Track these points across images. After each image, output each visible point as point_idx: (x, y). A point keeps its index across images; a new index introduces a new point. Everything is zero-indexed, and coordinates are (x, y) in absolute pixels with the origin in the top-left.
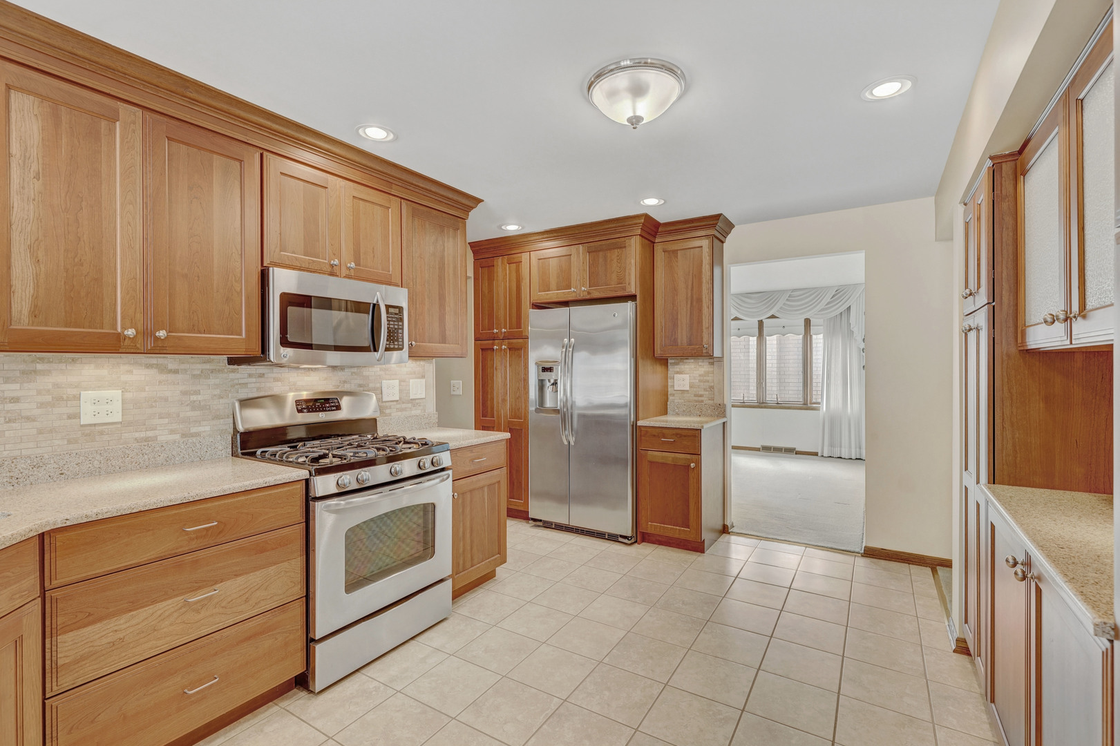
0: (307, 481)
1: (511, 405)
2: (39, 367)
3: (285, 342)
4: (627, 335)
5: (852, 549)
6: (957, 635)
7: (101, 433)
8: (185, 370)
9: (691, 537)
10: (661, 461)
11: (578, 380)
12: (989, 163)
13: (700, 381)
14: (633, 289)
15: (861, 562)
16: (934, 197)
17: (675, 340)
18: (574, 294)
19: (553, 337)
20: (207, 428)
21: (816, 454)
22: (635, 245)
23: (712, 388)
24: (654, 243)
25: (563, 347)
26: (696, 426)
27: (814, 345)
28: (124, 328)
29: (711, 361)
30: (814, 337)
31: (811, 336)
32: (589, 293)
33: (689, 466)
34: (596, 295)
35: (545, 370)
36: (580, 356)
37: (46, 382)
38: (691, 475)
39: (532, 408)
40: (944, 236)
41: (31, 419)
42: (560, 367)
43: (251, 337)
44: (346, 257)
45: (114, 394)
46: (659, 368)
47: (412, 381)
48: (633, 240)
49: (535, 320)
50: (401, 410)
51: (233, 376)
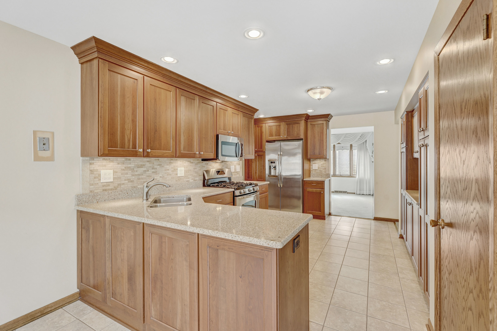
0: (234, 192)
1: (258, 174)
2: (172, 161)
3: (222, 155)
4: (300, 151)
5: (370, 218)
6: (400, 233)
7: (181, 179)
8: (194, 162)
9: (321, 215)
10: (312, 191)
11: (284, 165)
12: (406, 113)
13: (321, 166)
14: (302, 136)
15: (373, 222)
16: (394, 111)
17: (315, 153)
18: (281, 138)
19: (274, 151)
20: (198, 179)
21: (355, 193)
22: (303, 123)
23: (325, 168)
24: (307, 122)
25: (278, 155)
26: (323, 180)
27: (353, 153)
28: (196, 152)
29: (325, 160)
30: (353, 151)
31: (352, 150)
32: (287, 138)
33: (321, 192)
34: (289, 138)
35: (272, 162)
36: (284, 158)
37: (173, 165)
38: (322, 195)
39: (267, 176)
40: (397, 123)
41: (170, 175)
42: (277, 162)
43: (214, 154)
44: (231, 129)
45: (183, 168)
46: (308, 162)
47: (237, 166)
48: (302, 121)
49: (268, 146)
50: (235, 175)
51: (202, 164)
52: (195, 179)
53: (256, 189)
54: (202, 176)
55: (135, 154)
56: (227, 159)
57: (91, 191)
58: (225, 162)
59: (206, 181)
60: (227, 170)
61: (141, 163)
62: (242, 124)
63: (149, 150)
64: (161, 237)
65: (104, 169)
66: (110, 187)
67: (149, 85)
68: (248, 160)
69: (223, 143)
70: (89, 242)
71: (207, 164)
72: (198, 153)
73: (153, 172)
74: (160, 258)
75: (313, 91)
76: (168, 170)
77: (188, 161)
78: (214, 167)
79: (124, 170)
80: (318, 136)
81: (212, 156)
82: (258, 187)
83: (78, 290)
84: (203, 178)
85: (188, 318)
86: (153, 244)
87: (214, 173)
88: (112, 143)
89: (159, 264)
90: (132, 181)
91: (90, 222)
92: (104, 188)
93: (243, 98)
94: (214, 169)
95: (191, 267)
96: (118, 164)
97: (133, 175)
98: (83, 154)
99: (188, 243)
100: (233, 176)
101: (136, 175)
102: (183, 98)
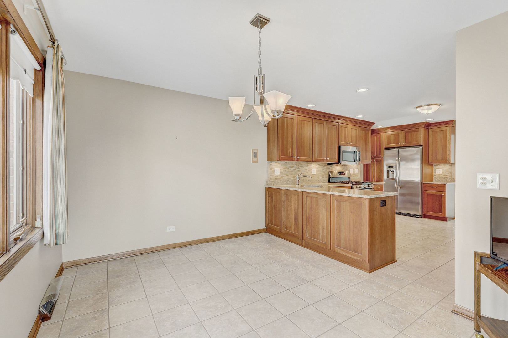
0: (352, 186)
3: (343, 160)
4: (419, 156)
7: (314, 176)
9: (442, 216)
10: (431, 194)
11: (402, 170)
13: (446, 171)
14: (421, 143)
17: (437, 158)
18: (400, 145)
19: (393, 157)
20: (325, 176)
23: (451, 173)
24: (429, 129)
25: (397, 160)
26: (444, 183)
28: (324, 158)
29: (450, 164)
32: (405, 145)
33: (441, 195)
34: (408, 145)
35: (389, 167)
36: (402, 164)
37: (309, 167)
38: (442, 198)
41: (308, 173)
42: (395, 166)
43: (337, 159)
44: (350, 141)
45: (315, 169)
46: (430, 167)
47: (355, 169)
48: (421, 129)
49: (386, 153)
50: (353, 176)
51: (328, 167)
52: (323, 177)
53: (371, 186)
54: (328, 176)
55: (292, 160)
56: (347, 163)
57: (271, 179)
58: (345, 166)
59: (331, 179)
60: (347, 171)
61: (292, 165)
62: (360, 136)
63: (299, 157)
64: (312, 198)
65: (276, 168)
66: (278, 178)
67: (299, 121)
68: (367, 165)
69: (344, 152)
70: (272, 203)
71: (332, 167)
72: (326, 159)
73: (298, 171)
74: (311, 208)
75: (421, 108)
76: (306, 170)
77: (319, 165)
78: (336, 169)
79: (284, 169)
80: (441, 142)
81: (336, 161)
82: (373, 185)
83: (265, 228)
84: (328, 177)
85: (325, 235)
86: (307, 201)
87: (337, 173)
88: (283, 154)
89: (311, 211)
90: (288, 175)
91: (273, 193)
92: (276, 178)
93: (360, 117)
94: (337, 171)
95: (327, 211)
96: (282, 165)
97: (288, 172)
98: (268, 160)
99: (325, 200)
100: (352, 177)
101: (290, 172)
102: (317, 124)
